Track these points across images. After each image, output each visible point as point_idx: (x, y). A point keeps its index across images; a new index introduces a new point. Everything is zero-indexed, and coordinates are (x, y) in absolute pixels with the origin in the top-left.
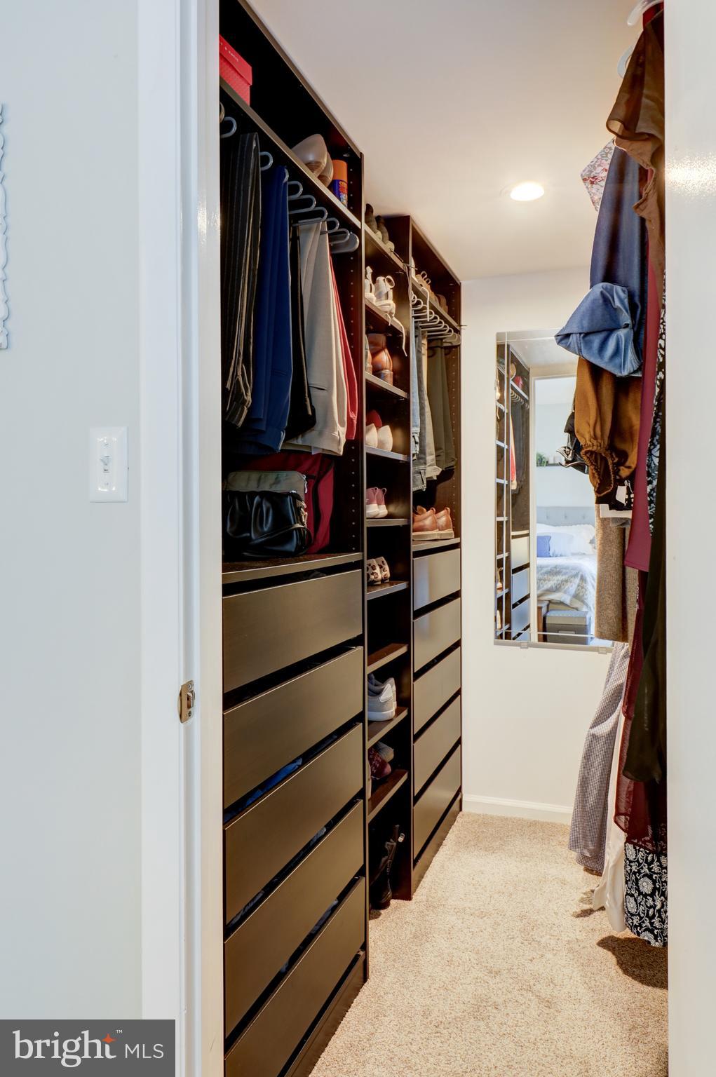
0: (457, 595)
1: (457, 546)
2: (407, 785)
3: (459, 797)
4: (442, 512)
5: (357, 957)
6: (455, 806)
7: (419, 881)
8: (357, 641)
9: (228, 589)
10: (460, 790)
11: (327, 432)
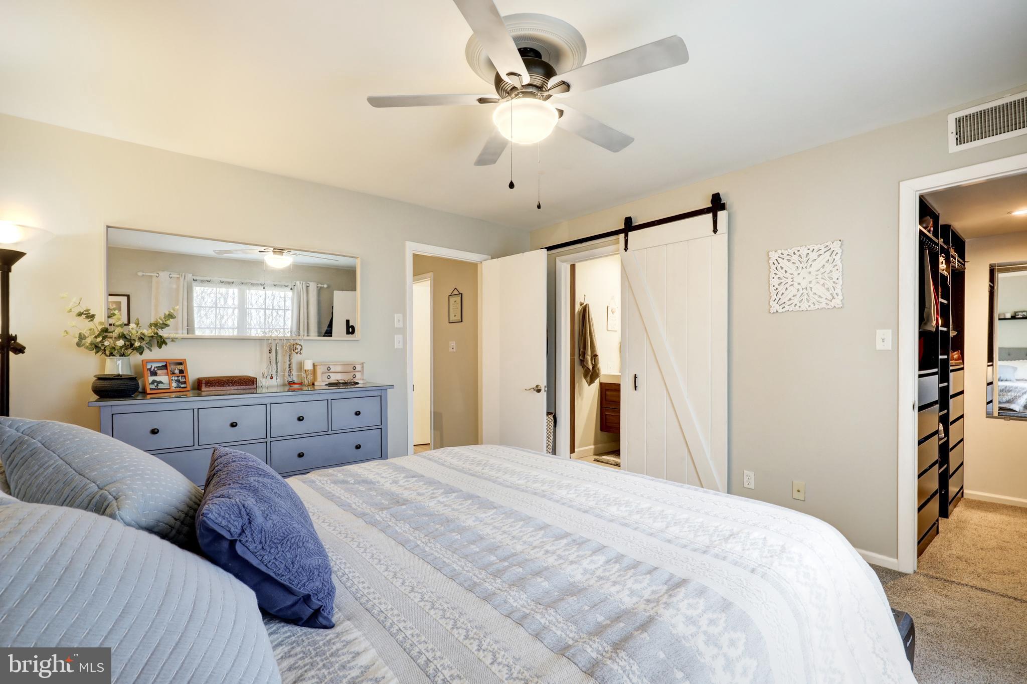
0: (962, 392)
1: (962, 369)
2: (947, 468)
3: (962, 491)
4: (955, 353)
5: (935, 524)
6: (959, 495)
7: (951, 514)
8: (935, 403)
9: (920, 376)
10: (962, 488)
11: (929, 324)
